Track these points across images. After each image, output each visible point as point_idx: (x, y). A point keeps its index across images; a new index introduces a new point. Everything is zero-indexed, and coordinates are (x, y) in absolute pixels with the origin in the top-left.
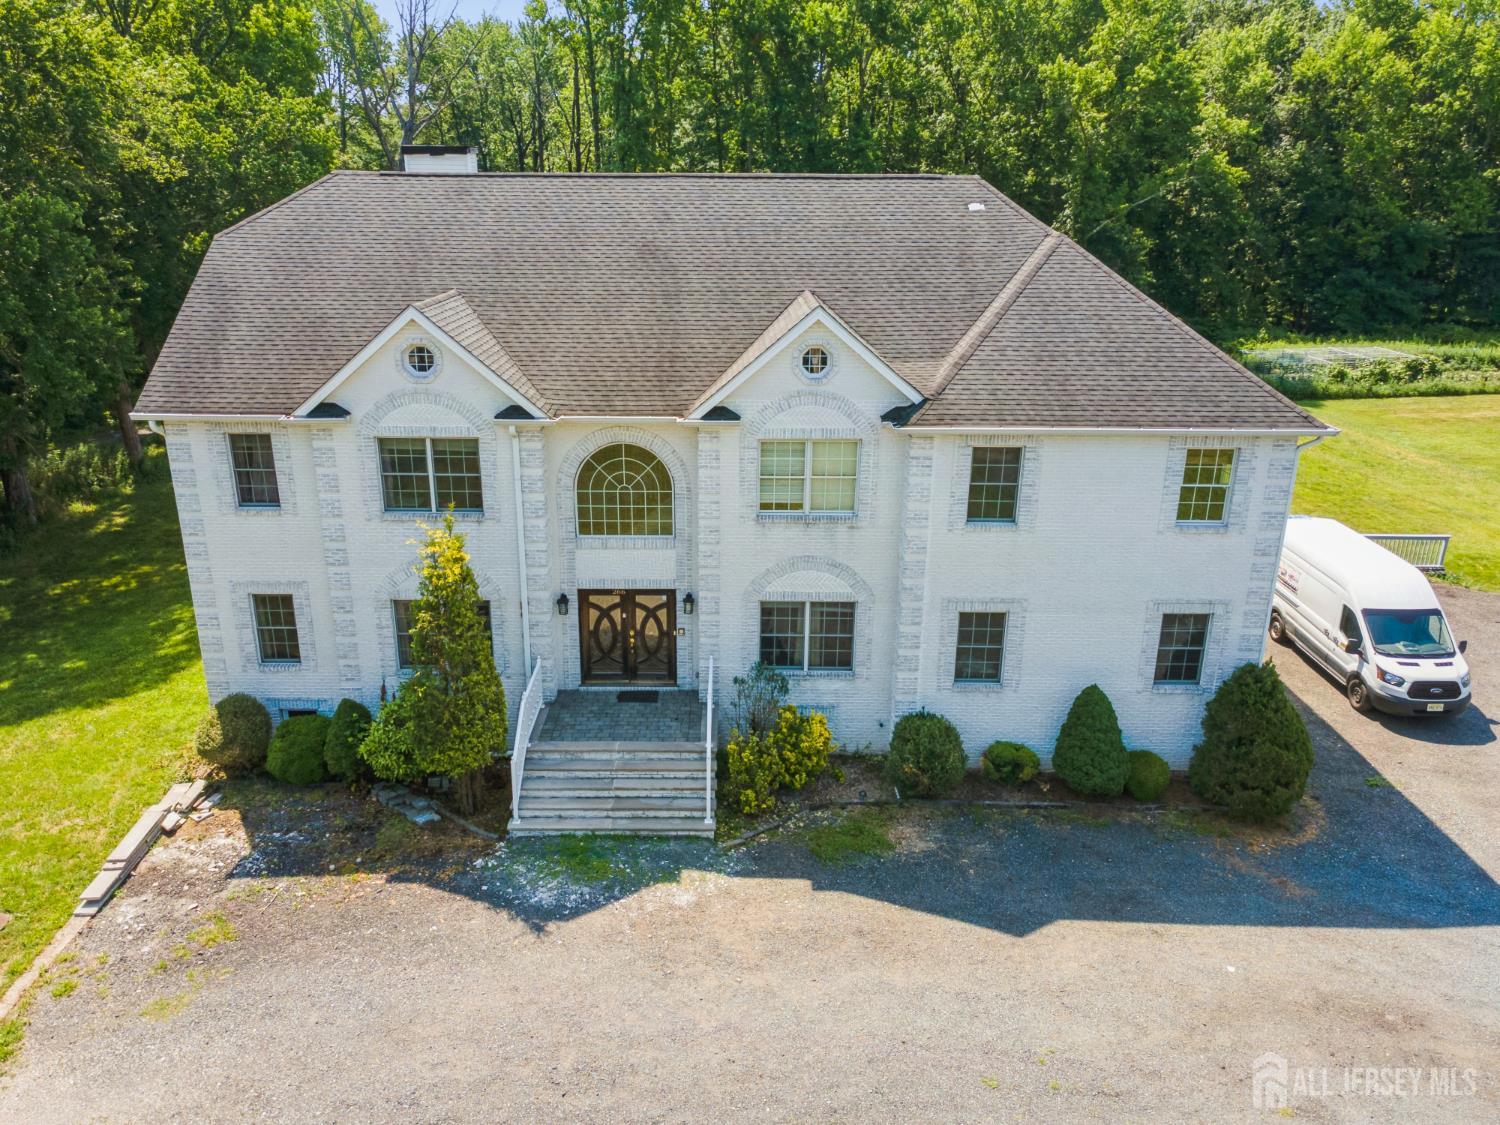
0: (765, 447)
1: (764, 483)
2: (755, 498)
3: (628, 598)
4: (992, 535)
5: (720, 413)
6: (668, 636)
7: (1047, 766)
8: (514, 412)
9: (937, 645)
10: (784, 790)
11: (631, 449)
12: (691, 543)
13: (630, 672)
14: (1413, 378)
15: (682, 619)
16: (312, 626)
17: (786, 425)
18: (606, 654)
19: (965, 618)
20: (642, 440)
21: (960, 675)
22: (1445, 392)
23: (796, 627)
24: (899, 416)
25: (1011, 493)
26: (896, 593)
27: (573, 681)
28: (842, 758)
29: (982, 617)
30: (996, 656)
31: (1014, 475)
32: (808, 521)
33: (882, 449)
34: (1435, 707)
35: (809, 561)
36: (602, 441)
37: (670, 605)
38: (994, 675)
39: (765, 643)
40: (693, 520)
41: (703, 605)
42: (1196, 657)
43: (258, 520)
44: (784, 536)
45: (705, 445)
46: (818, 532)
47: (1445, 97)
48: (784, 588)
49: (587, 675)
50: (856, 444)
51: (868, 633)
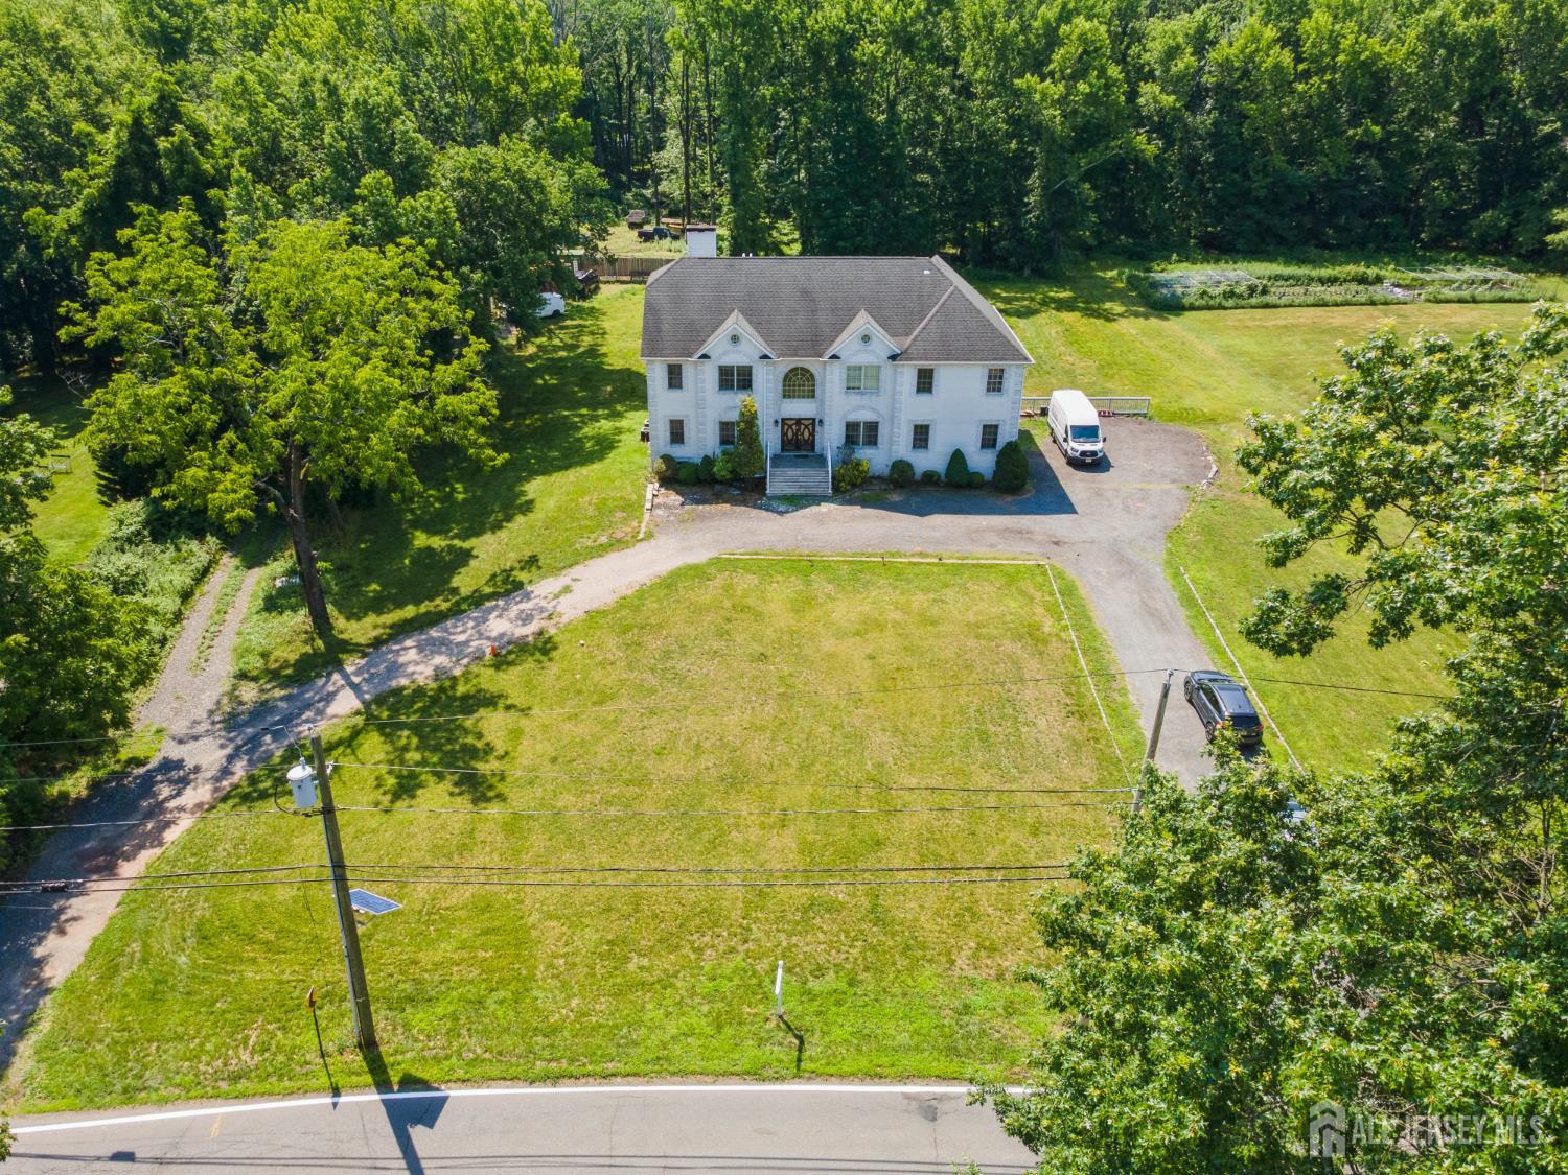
0: (849, 368)
1: (848, 380)
2: (844, 385)
3: (799, 421)
4: (924, 398)
5: (834, 357)
6: (812, 434)
7: (943, 478)
8: (765, 357)
9: (905, 436)
10: (854, 485)
11: (802, 369)
12: (822, 401)
13: (798, 448)
14: (1251, 296)
15: (818, 429)
16: (689, 432)
17: (855, 361)
18: (790, 441)
19: (916, 427)
20: (806, 366)
21: (914, 447)
22: (1267, 306)
23: (858, 431)
24: (893, 358)
25: (931, 384)
26: (892, 417)
27: (778, 452)
28: (873, 478)
29: (921, 427)
30: (927, 440)
31: (931, 377)
32: (862, 394)
33: (888, 369)
34: (1089, 460)
35: (863, 407)
36: (793, 366)
37: (814, 424)
38: (926, 447)
39: (847, 437)
40: (823, 393)
41: (826, 423)
42: (995, 440)
43: (675, 393)
44: (855, 399)
45: (828, 368)
46: (866, 397)
47: (1315, 80)
48: (853, 417)
49: (783, 449)
50: (879, 367)
51: (883, 432)
